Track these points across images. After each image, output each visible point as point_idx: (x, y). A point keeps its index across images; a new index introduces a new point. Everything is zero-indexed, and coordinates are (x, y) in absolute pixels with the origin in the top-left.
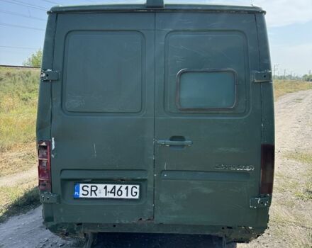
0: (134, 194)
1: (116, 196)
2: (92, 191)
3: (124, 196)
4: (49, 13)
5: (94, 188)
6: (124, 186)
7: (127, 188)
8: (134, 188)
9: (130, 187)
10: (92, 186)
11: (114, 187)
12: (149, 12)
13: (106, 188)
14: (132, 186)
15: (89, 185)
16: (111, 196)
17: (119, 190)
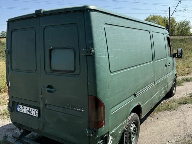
0: (36, 114)
1: (30, 114)
2: (22, 109)
3: (32, 114)
4: (7, 22)
5: (23, 108)
6: (33, 109)
7: (34, 111)
8: (36, 111)
9: (35, 110)
10: (22, 107)
11: (30, 109)
12: (37, 17)
13: (27, 108)
14: (36, 110)
15: (21, 106)
16: (28, 113)
17: (31, 111)
